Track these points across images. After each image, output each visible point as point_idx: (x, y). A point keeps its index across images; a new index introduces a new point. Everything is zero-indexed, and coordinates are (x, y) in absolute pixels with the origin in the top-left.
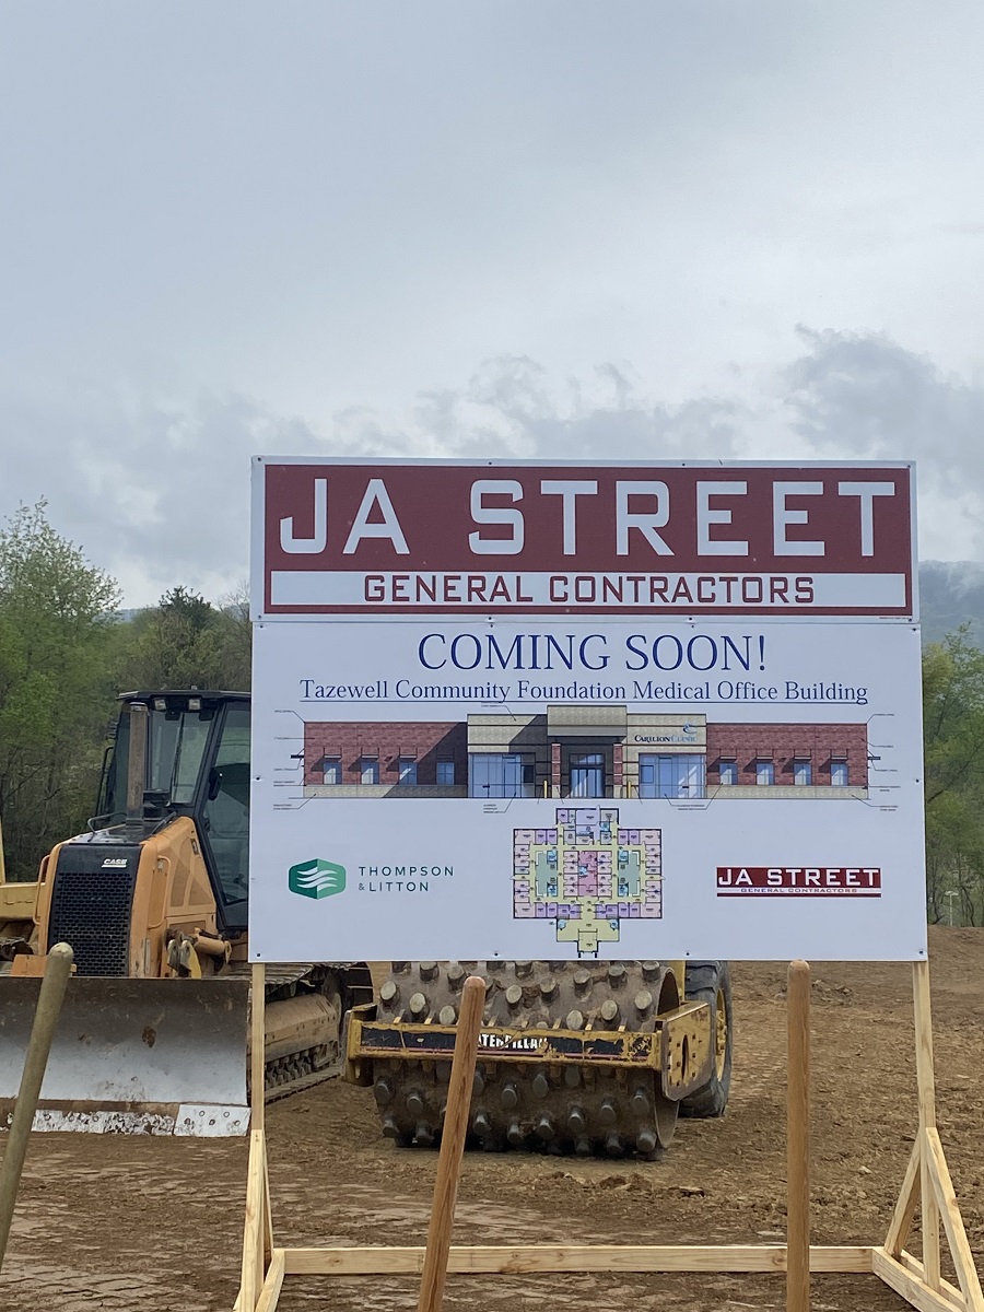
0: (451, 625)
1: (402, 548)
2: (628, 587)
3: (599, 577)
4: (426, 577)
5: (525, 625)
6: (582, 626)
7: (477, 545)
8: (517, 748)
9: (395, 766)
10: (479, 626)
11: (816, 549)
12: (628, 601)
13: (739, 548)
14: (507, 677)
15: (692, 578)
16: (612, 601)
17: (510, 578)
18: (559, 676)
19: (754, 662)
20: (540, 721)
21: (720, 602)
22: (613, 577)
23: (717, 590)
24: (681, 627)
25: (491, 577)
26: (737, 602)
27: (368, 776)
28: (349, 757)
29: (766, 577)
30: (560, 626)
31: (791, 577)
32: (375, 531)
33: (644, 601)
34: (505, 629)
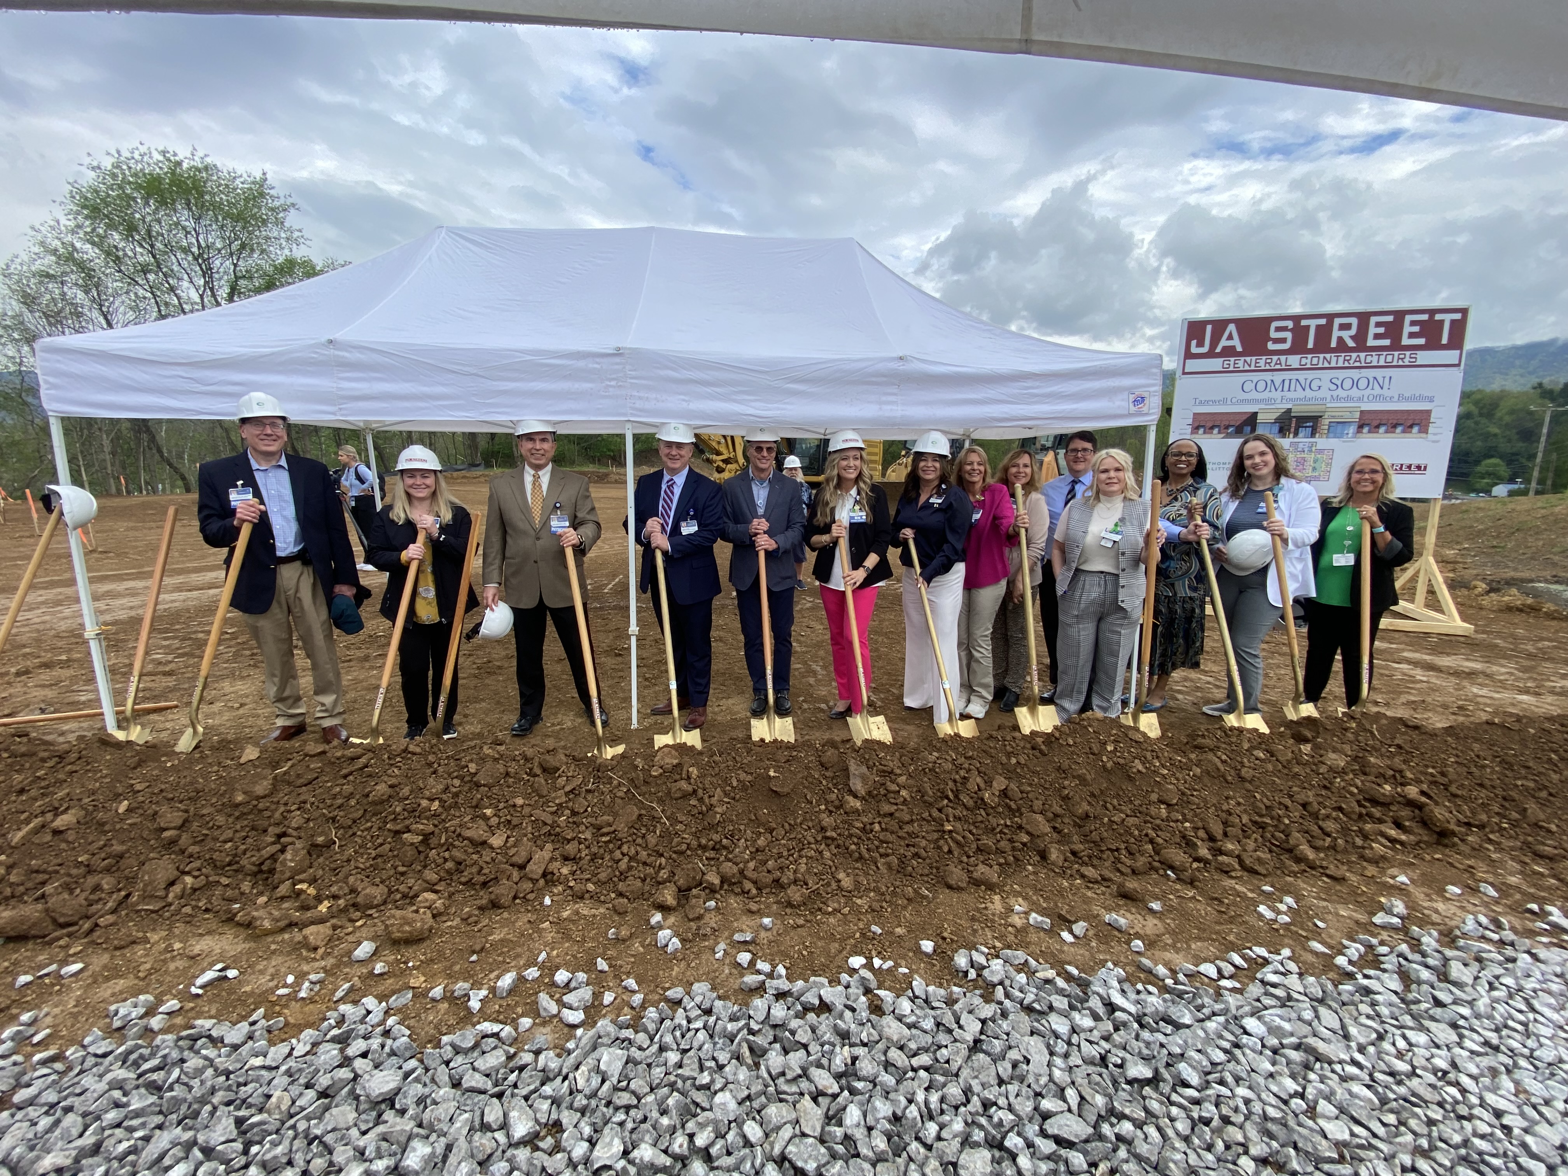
0: (1255, 377)
1: (1239, 349)
2: (1334, 360)
3: (1321, 356)
4: (1248, 359)
5: (1287, 375)
6: (1310, 375)
7: (1271, 346)
8: (1277, 421)
9: (1227, 427)
10: (1268, 376)
11: (1421, 341)
12: (1333, 364)
13: (1387, 342)
14: (1277, 395)
15: (1362, 355)
16: (1326, 365)
17: (1283, 358)
18: (1300, 394)
19: (1386, 386)
20: (1289, 411)
21: (1375, 363)
22: (1328, 356)
23: (1373, 359)
24: (1355, 374)
25: (1275, 358)
26: (1382, 363)
27: (1216, 431)
28: (1210, 424)
29: (1396, 353)
30: (1301, 376)
31: (1408, 353)
32: (1230, 343)
33: (1340, 364)
34: (1278, 377)
